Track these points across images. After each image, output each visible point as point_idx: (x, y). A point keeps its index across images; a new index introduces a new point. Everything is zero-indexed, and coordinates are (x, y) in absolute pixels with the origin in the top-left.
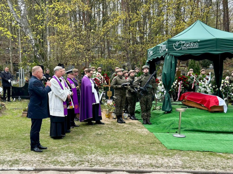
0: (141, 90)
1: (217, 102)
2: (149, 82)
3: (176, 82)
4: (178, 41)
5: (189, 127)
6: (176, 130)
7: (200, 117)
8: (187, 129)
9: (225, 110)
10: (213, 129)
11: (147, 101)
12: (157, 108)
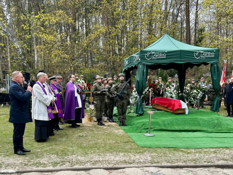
0: (118, 95)
1: (180, 105)
2: (124, 88)
3: (147, 89)
4: (149, 52)
5: (158, 127)
6: (147, 130)
7: (167, 118)
8: (156, 129)
9: (187, 112)
10: (177, 128)
11: (123, 106)
12: (131, 111)
